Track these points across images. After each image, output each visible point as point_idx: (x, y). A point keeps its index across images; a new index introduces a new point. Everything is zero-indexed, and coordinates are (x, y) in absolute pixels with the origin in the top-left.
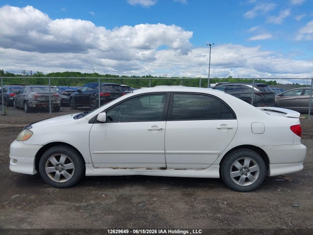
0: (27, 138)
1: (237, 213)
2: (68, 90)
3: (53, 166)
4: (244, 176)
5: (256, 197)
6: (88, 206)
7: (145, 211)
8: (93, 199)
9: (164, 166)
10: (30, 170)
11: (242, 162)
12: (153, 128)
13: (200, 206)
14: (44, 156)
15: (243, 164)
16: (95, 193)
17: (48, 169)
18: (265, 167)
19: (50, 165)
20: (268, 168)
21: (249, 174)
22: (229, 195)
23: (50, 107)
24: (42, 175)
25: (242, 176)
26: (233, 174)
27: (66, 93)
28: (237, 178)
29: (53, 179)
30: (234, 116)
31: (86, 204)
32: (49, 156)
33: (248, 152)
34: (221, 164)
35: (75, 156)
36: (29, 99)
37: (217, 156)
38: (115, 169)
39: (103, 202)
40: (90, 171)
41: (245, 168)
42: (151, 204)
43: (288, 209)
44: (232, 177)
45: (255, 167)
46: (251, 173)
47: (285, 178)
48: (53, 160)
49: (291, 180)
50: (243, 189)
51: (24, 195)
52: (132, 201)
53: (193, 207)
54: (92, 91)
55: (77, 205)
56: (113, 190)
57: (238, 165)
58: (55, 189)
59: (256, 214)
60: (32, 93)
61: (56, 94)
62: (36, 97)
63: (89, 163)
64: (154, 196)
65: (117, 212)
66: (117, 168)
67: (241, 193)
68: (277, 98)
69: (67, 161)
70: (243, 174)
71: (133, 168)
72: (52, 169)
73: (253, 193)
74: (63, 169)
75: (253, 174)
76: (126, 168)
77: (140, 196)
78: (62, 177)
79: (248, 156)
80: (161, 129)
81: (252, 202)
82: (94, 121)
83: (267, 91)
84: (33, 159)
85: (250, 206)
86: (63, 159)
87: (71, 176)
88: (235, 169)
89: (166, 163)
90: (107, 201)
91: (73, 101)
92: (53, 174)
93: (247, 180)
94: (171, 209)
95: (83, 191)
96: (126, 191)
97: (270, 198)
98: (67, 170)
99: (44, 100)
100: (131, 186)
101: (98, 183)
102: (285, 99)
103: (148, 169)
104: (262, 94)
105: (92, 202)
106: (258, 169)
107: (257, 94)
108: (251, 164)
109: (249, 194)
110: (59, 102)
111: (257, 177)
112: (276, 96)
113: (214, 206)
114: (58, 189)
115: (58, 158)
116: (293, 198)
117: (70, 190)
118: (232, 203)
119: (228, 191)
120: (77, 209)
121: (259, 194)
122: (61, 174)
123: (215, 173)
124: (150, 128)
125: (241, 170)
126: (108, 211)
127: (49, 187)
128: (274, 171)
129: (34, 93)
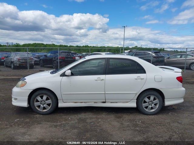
0: (23, 86)
1: (147, 127)
2: (37, 55)
3: (39, 102)
4: (150, 106)
5: (157, 118)
6: (61, 125)
7: (95, 127)
8: (64, 121)
9: (104, 101)
10: (25, 104)
11: (149, 98)
12: (98, 79)
13: (126, 124)
14: (33, 96)
15: (149, 99)
16: (64, 117)
17: (36, 104)
18: (162, 101)
19: (37, 101)
20: (164, 101)
21: (153, 105)
22: (142, 117)
23: (28, 66)
24: (32, 107)
25: (149, 106)
26: (144, 105)
27: (37, 57)
28: (146, 107)
29: (39, 110)
30: (144, 72)
31: (60, 124)
32: (37, 96)
33: (152, 92)
34: (137, 99)
35: (52, 96)
36: (14, 61)
37: (135, 95)
38: (75, 103)
39: (70, 123)
40: (61, 105)
41: (151, 101)
42: (98, 123)
43: (176, 124)
44: (144, 106)
45: (157, 101)
46: (154, 104)
47: (173, 107)
48: (39, 98)
49: (176, 108)
50: (150, 113)
51: (22, 119)
52: (87, 121)
53: (122, 124)
54: (54, 56)
55: (55, 124)
56: (75, 115)
57: (147, 100)
58: (40, 115)
59: (158, 127)
60: (17, 57)
61: (31, 58)
62: (19, 59)
63: (60, 100)
64: (99, 118)
65: (79, 127)
66: (77, 103)
67: (149, 116)
68: (166, 60)
69: (47, 99)
70: (149, 105)
71: (86, 102)
72: (38, 104)
73: (156, 116)
74: (45, 104)
75: (155, 105)
76: (82, 103)
77: (91, 118)
78: (44, 108)
79: (153, 95)
80: (103, 80)
81: (155, 121)
82: (63, 75)
83: (160, 56)
84: (27, 98)
85: (154, 123)
86: (45, 98)
87: (50, 108)
88: (145, 102)
89: (105, 99)
90: (72, 122)
91: (41, 62)
92: (39, 106)
93: (152, 108)
94: (110, 125)
95: (57, 116)
96: (83, 116)
97: (165, 118)
98: (47, 104)
99: (24, 61)
100: (85, 113)
101: (65, 111)
102: (171, 60)
103: (95, 103)
104: (157, 57)
105: (64, 122)
106: (158, 102)
107: (154, 57)
108: (154, 99)
109: (153, 116)
110: (33, 63)
111: (157, 106)
112: (165, 58)
113: (134, 123)
114: (42, 116)
115: (42, 97)
116: (178, 118)
117: (50, 116)
118: (144, 121)
119: (141, 115)
120: (56, 126)
121: (159, 116)
122: (44, 107)
123: (134, 105)
124: (96, 79)
125: (149, 103)
126: (74, 127)
127: (36, 114)
128: (167, 103)
129: (18, 57)
